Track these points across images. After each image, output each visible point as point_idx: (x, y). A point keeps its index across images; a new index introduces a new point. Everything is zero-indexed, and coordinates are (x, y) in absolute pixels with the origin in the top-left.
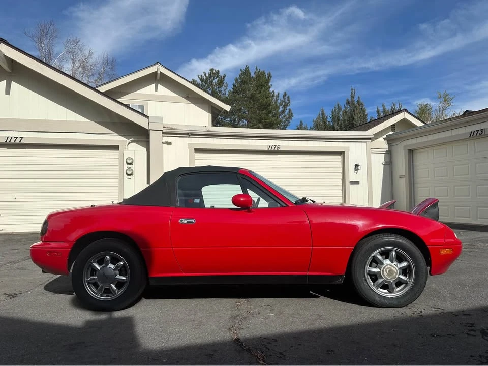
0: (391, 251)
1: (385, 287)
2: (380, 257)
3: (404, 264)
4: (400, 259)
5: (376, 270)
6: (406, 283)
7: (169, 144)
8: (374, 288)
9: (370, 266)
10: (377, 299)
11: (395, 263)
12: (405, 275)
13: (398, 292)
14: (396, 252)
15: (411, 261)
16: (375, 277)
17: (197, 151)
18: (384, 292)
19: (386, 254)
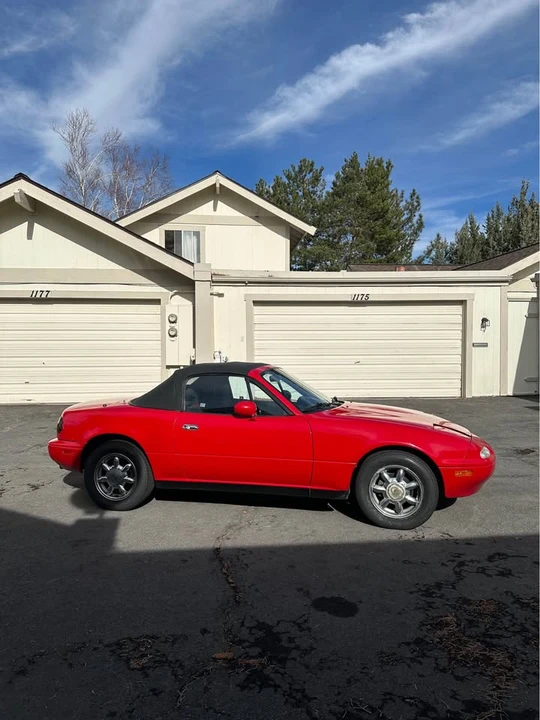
0: (399, 469)
1: (391, 506)
2: (386, 475)
3: (413, 484)
4: (409, 478)
5: (382, 488)
6: (414, 504)
7: (221, 295)
8: (379, 508)
9: (377, 483)
10: (380, 519)
11: (403, 482)
12: (414, 496)
13: (404, 514)
14: (405, 471)
15: (420, 481)
16: (380, 495)
17: (256, 303)
18: (388, 512)
19: (393, 472)
